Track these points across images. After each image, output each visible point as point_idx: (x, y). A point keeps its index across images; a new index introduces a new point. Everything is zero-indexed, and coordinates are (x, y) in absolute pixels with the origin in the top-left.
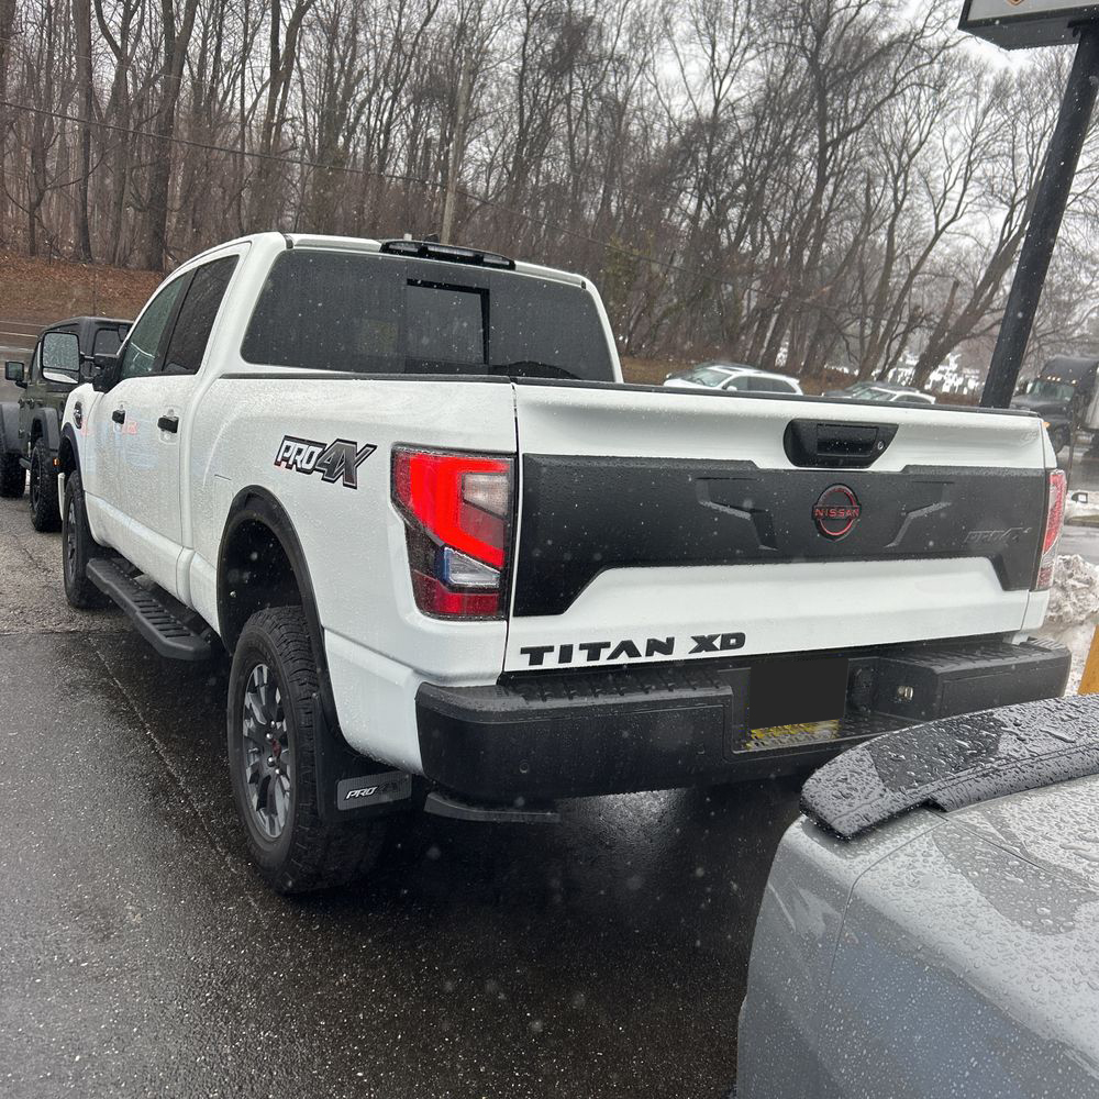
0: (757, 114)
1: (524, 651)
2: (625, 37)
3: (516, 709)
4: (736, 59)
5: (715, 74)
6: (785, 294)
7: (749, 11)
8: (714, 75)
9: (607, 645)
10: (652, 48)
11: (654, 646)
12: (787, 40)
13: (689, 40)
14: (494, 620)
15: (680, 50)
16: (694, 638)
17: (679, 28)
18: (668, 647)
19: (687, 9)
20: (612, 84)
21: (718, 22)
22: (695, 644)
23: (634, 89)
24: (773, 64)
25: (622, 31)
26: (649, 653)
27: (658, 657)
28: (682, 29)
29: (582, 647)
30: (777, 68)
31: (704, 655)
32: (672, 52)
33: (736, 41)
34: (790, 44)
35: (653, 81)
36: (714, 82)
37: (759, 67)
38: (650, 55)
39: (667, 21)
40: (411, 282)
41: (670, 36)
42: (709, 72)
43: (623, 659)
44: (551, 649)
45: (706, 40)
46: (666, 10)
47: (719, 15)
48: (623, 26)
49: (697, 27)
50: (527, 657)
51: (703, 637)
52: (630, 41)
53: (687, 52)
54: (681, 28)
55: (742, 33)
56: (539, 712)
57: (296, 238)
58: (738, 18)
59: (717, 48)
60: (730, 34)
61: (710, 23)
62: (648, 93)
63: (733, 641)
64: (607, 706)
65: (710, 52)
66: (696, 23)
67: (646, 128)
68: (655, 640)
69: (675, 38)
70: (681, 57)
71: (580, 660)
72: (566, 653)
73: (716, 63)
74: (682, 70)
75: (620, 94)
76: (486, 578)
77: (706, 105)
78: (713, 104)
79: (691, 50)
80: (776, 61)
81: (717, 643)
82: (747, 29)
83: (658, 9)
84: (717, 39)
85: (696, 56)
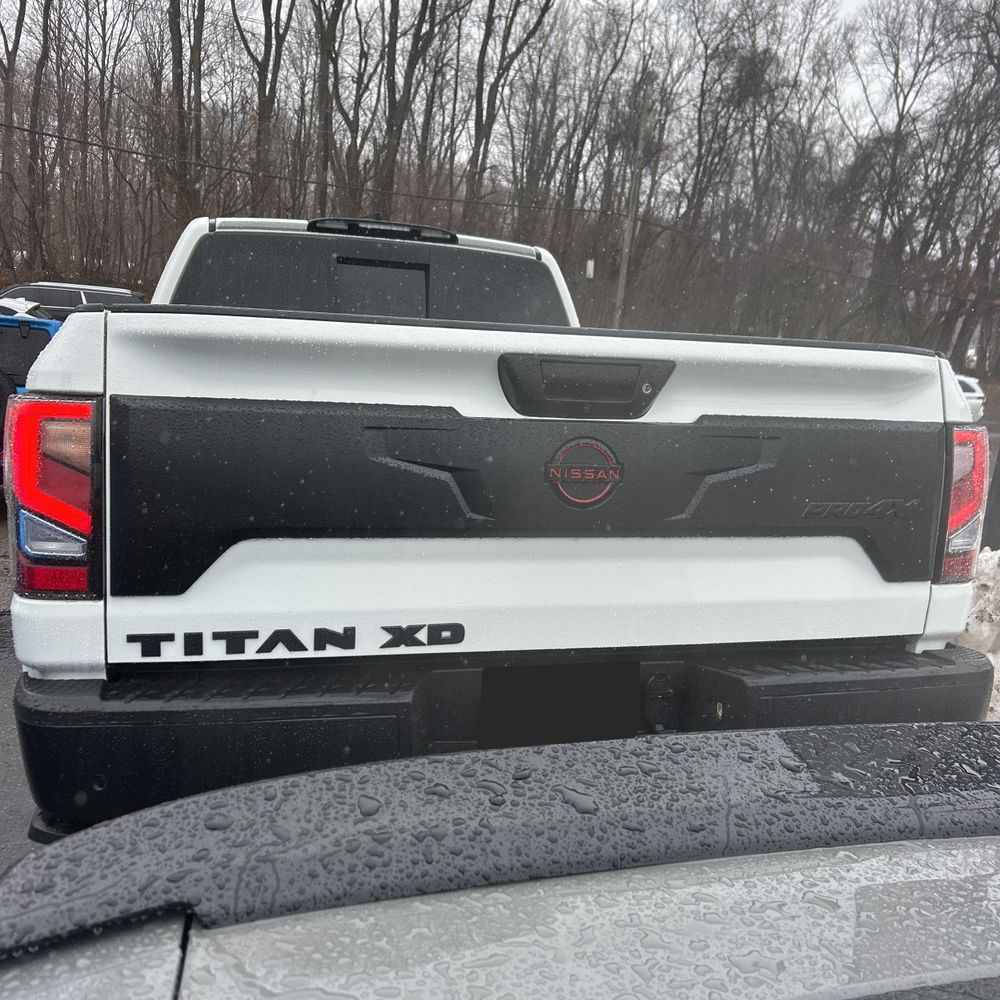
0: (941, 125)
1: (131, 639)
2: (807, 66)
3: (82, 710)
4: (922, 75)
5: (899, 89)
6: (972, 296)
7: (933, 27)
8: (897, 90)
9: (254, 635)
10: (834, 74)
11: (323, 637)
12: (975, 50)
13: (871, 61)
14: (84, 599)
15: (862, 72)
16: (387, 629)
17: (862, 51)
18: (347, 638)
19: (870, 32)
20: (796, 112)
21: (901, 42)
22: (388, 637)
23: (817, 113)
24: (960, 75)
25: (804, 60)
26: (319, 646)
27: (332, 651)
28: (865, 52)
29: (217, 636)
30: (964, 78)
31: (403, 650)
32: (854, 74)
33: (921, 57)
34: (978, 53)
35: (835, 104)
36: (897, 98)
37: (946, 80)
38: (833, 80)
39: (850, 46)
40: (342, 260)
41: (852, 59)
42: (892, 90)
43: (280, 652)
44: (170, 638)
45: (889, 59)
46: (849, 36)
47: (902, 34)
48: (805, 56)
49: (880, 48)
50: (137, 647)
51: (399, 628)
52: (813, 69)
53: (869, 73)
54: (864, 50)
55: (927, 49)
56: (114, 715)
57: (219, 221)
58: (923, 35)
59: (900, 66)
60: (914, 50)
61: (894, 43)
62: (830, 117)
63: (446, 634)
64: (217, 713)
65: (893, 70)
66: (879, 44)
67: (829, 149)
68: (325, 630)
69: (857, 61)
70: (864, 78)
71: (214, 652)
72: (193, 643)
73: (900, 80)
74: (865, 90)
75: (804, 121)
76: (70, 548)
77: (890, 121)
78: (897, 119)
79: (873, 70)
80: (963, 72)
81: (422, 636)
82: (932, 43)
83: (840, 36)
84: (901, 57)
85: (879, 76)
